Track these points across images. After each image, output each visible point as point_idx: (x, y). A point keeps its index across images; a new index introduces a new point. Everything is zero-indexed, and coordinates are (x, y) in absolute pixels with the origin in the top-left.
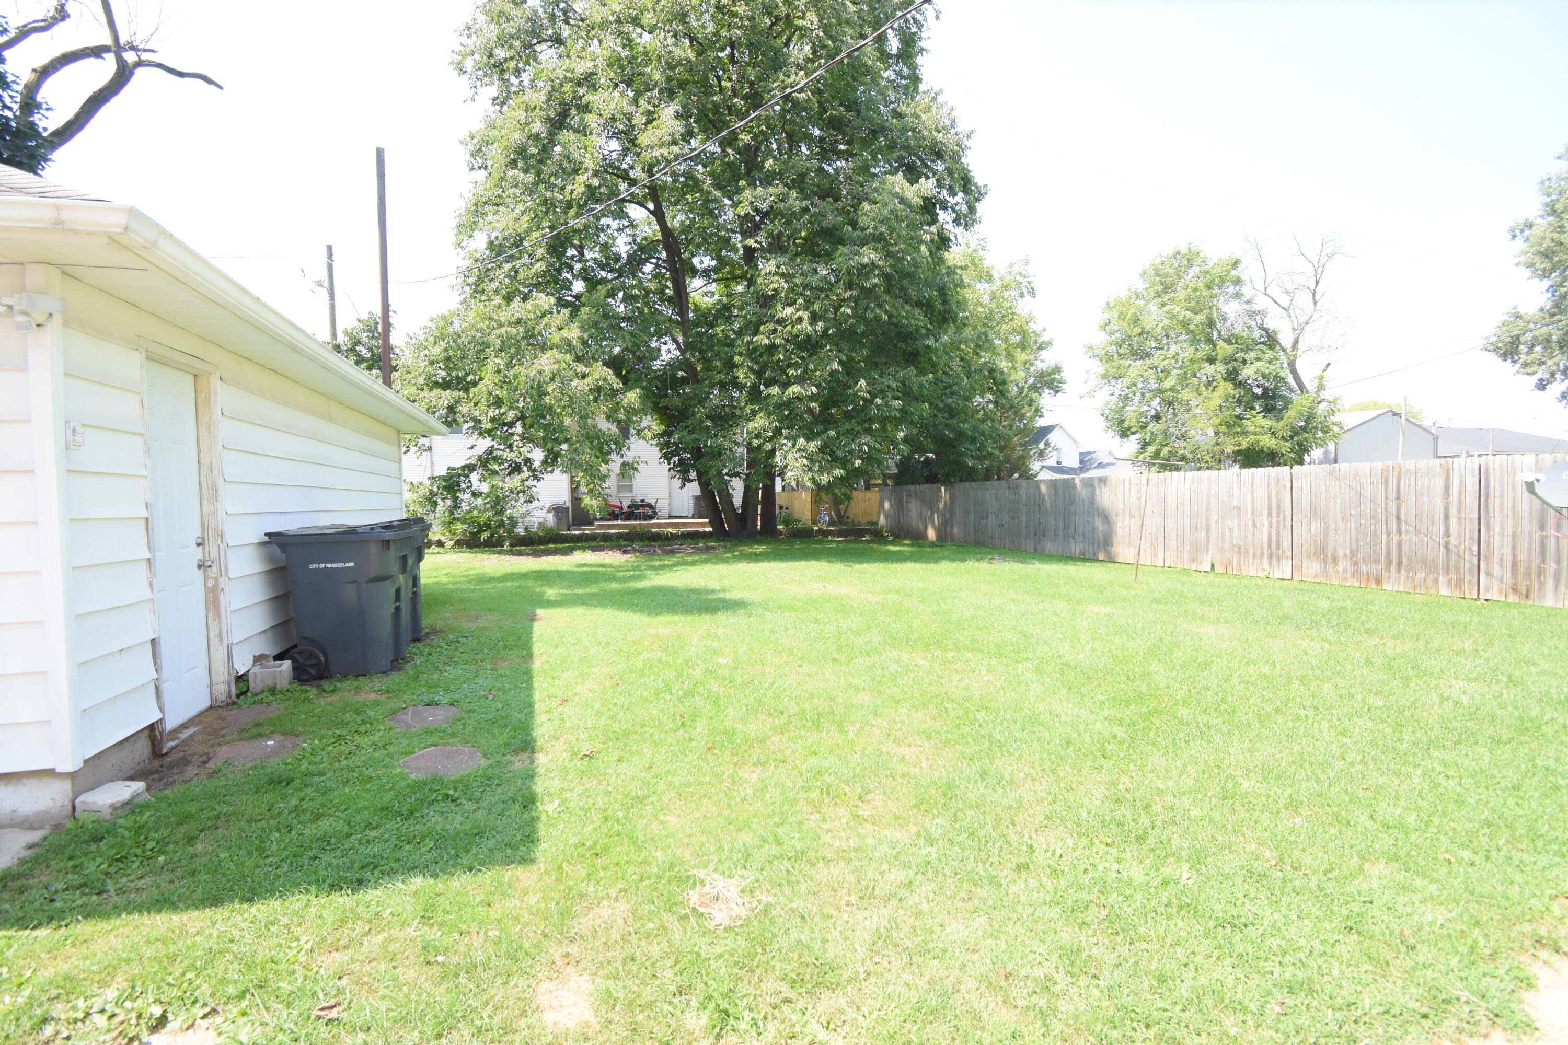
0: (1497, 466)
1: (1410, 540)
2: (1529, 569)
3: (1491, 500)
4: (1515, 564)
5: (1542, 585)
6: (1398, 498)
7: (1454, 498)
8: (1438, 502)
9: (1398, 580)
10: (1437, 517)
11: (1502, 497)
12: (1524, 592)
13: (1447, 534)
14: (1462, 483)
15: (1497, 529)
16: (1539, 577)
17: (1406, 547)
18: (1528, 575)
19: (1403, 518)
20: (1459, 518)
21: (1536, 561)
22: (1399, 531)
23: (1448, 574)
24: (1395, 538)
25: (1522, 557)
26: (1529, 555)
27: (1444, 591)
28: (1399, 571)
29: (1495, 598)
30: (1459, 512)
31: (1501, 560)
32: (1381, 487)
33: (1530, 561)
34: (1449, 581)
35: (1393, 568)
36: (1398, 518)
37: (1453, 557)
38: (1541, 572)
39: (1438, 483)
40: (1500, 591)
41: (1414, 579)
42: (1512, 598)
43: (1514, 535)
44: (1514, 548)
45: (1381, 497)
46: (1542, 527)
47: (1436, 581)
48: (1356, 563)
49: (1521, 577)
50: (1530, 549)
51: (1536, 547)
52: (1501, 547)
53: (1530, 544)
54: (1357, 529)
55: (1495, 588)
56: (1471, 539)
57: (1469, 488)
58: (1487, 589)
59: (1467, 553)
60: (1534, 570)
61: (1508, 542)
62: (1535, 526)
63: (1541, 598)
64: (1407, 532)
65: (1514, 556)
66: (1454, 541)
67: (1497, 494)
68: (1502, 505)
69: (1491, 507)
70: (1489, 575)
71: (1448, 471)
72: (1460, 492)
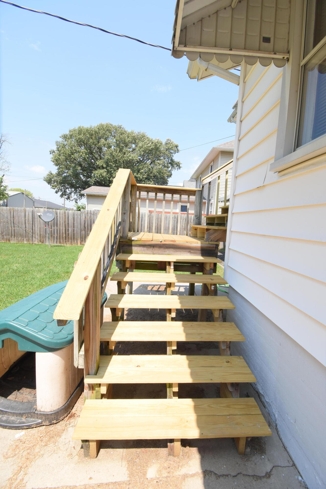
0: (36, 210)
1: (17, 229)
2: (43, 236)
3: (35, 219)
4: (40, 235)
5: (46, 239)
6: (13, 217)
7: (27, 218)
8: (23, 219)
9: (14, 240)
10: (23, 223)
12: (42, 241)
13: (26, 227)
14: (29, 214)
15: (36, 226)
16: (45, 238)
17: (16, 231)
18: (43, 237)
19: (15, 223)
20: (28, 224)
21: (44, 234)
22: (14, 227)
23: (26, 238)
24: (13, 228)
25: (42, 233)
26: (43, 233)
27: (25, 242)
28: (14, 237)
29: (36, 243)
30: (28, 222)
31: (37, 234)
32: (9, 214)
33: (43, 234)
34: (26, 240)
35: (13, 237)
36: (14, 223)
37: (27, 233)
38: (45, 237)
39: (23, 214)
40: (37, 242)
41: (18, 239)
42: (40, 243)
43: (40, 228)
44: (40, 231)
45: (9, 217)
47: (23, 240)
48: (3, 236)
49: (42, 238)
50: (43, 231)
51: (44, 231)
52: (37, 231)
53: (43, 230)
54: (3, 226)
55: (36, 241)
56: (31, 229)
57: (30, 216)
58: (35, 241)
59: (30, 232)
60: (44, 236)
62: (44, 226)
63: (46, 243)
64: (16, 227)
65: (40, 233)
66: (27, 230)
67: (36, 218)
68: (37, 220)
69: (35, 221)
70: (35, 238)
71: (25, 211)
72: (28, 217)
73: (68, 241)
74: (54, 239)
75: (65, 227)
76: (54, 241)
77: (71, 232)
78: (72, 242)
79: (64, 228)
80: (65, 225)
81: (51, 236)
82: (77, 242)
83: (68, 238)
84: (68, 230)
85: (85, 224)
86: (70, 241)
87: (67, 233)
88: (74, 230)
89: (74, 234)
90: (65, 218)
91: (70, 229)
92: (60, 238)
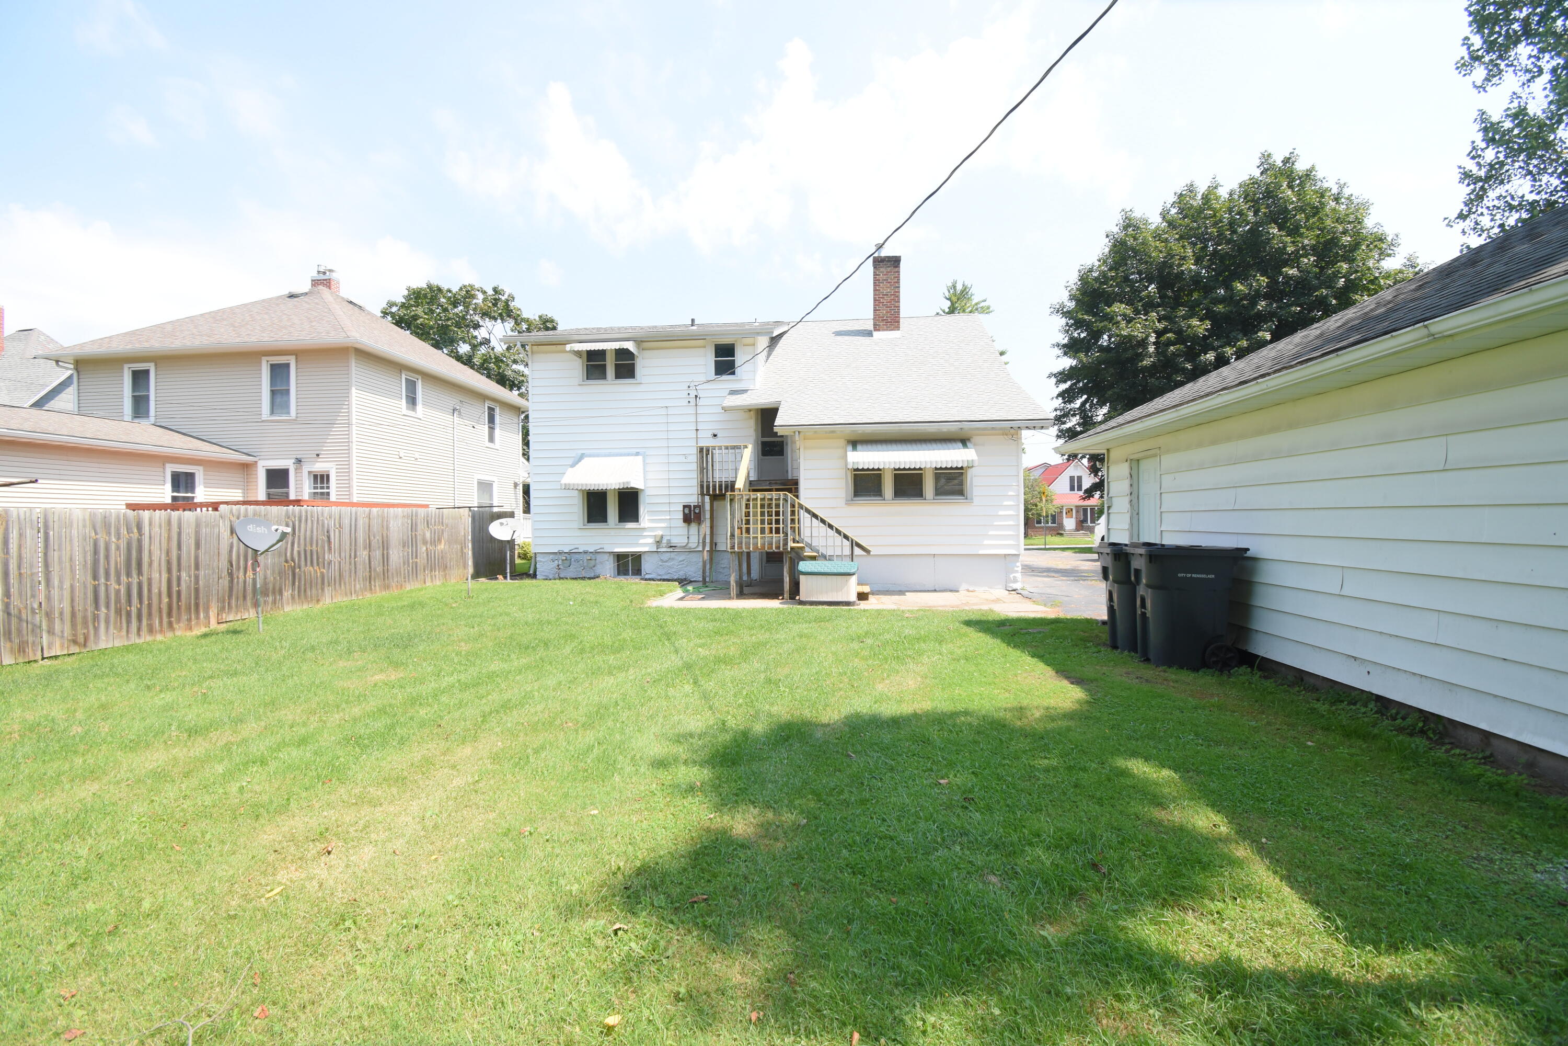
2: (85, 618)
3: (51, 553)
4: (73, 614)
5: (96, 629)
7: (13, 553)
11: (60, 549)
12: (82, 640)
13: (7, 594)
14: (21, 536)
15: (56, 583)
16: (93, 622)
18: (85, 624)
21: (90, 609)
23: (13, 638)
25: (79, 607)
26: (85, 603)
27: (8, 659)
29: (60, 653)
30: (21, 569)
31: (61, 614)
33: (86, 610)
34: (13, 647)
37: (14, 621)
38: (96, 618)
40: (62, 646)
42: (75, 649)
43: (72, 586)
44: (72, 600)
46: (95, 577)
49: (79, 627)
50: (85, 598)
51: (90, 595)
52: (61, 601)
53: (85, 594)
55: (57, 643)
56: (32, 598)
57: (29, 541)
58: (50, 646)
59: (31, 612)
60: (90, 618)
61: (67, 594)
62: (90, 575)
63: (96, 643)
65: (73, 607)
66: (15, 601)
67: (56, 548)
68: (60, 558)
69: (50, 560)
70: (51, 632)
73: (179, 621)
74: (129, 622)
75: (169, 571)
76: (128, 632)
77: (189, 587)
78: (190, 619)
79: (165, 576)
80: (169, 563)
81: (118, 612)
82: (207, 617)
83: (179, 607)
84: (179, 579)
85: (231, 551)
86: (184, 616)
87: (175, 588)
88: (197, 578)
89: (197, 590)
90: (169, 538)
91: (184, 575)
92: (150, 614)
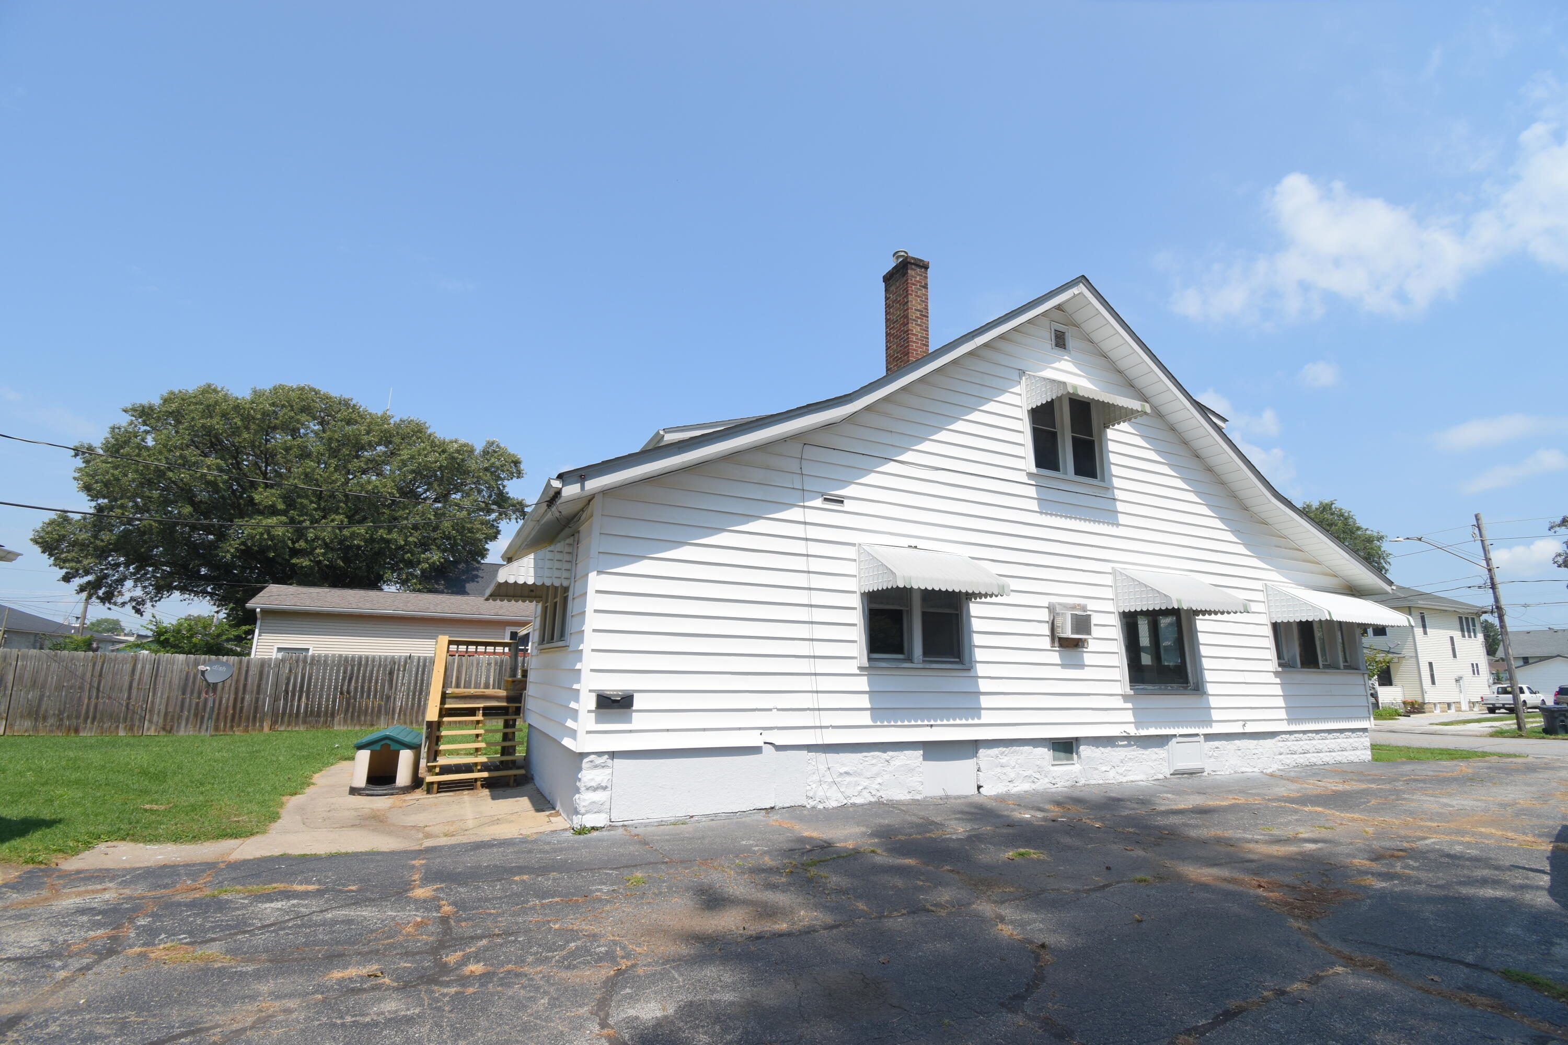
0: (165, 659)
1: (104, 702)
2: (173, 716)
3: (158, 678)
4: (166, 714)
5: (179, 724)
6: (100, 675)
7: (137, 677)
8: (127, 678)
9: (91, 729)
10: (124, 688)
11: (165, 676)
12: (169, 729)
13: (129, 698)
14: (143, 668)
15: (159, 695)
16: (178, 720)
17: (100, 707)
18: (172, 720)
19: (101, 689)
20: (138, 689)
21: (178, 711)
22: (97, 697)
23: (125, 722)
24: (93, 701)
25: (170, 709)
26: (175, 708)
27: (122, 733)
28: (93, 723)
29: (152, 734)
30: (138, 685)
31: (159, 712)
32: (90, 668)
33: (175, 712)
34: (126, 727)
35: (89, 721)
36: (98, 689)
37: (131, 712)
38: (180, 717)
39: (128, 667)
40: (156, 730)
41: (102, 727)
42: (162, 734)
43: (168, 698)
44: (167, 705)
45: (89, 674)
46: (184, 693)
47: (118, 727)
48: (62, 720)
49: (168, 721)
50: (176, 705)
51: (179, 704)
52: (160, 705)
53: (176, 703)
54: (66, 696)
55: (153, 728)
56: (143, 701)
57: (146, 671)
58: (148, 729)
59: (139, 709)
60: (176, 717)
61: (164, 701)
62: (180, 693)
63: (178, 731)
64: (103, 697)
65: (166, 709)
66: (132, 702)
67: (162, 675)
68: (164, 681)
69: (158, 682)
70: (150, 721)
71: (136, 660)
72: (141, 674)
73: (239, 725)
74: (202, 723)
75: (236, 694)
76: (200, 728)
77: (250, 705)
78: (247, 726)
79: (232, 697)
80: (237, 689)
81: (196, 715)
82: (262, 726)
83: (240, 717)
84: (243, 699)
85: (287, 684)
86: (244, 724)
87: (239, 705)
88: (257, 700)
89: (256, 708)
90: (239, 673)
91: (247, 697)
92: (217, 720)
